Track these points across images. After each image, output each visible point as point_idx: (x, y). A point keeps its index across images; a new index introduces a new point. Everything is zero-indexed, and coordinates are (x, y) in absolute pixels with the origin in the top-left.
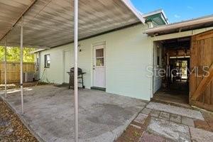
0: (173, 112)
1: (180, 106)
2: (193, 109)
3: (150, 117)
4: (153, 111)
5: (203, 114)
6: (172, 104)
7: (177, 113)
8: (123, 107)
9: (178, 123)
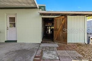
0: (50, 46)
1: (51, 43)
2: (55, 43)
3: (42, 51)
4: (43, 48)
5: (58, 44)
6: (49, 43)
7: (51, 46)
8: (29, 49)
9: (52, 50)
